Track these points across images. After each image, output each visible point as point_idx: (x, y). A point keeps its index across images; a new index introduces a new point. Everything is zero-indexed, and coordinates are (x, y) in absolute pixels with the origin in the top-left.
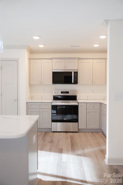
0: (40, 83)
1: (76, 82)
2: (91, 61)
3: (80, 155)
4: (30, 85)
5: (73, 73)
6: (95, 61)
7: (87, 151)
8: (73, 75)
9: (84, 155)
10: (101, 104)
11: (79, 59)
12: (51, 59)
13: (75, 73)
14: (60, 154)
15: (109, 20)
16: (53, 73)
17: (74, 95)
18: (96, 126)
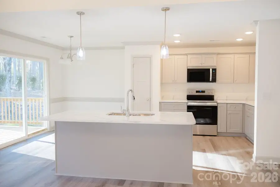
0: (173, 81)
1: (214, 80)
2: (232, 56)
3: (225, 155)
4: (162, 84)
5: (211, 70)
6: (236, 56)
7: (231, 152)
8: (211, 72)
9: (230, 155)
10: (244, 104)
11: (219, 54)
12: (186, 55)
13: (213, 70)
14: (205, 154)
15: (258, 21)
16: (188, 70)
17: (210, 94)
18: (238, 130)
